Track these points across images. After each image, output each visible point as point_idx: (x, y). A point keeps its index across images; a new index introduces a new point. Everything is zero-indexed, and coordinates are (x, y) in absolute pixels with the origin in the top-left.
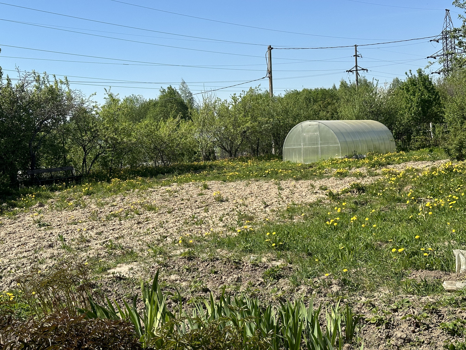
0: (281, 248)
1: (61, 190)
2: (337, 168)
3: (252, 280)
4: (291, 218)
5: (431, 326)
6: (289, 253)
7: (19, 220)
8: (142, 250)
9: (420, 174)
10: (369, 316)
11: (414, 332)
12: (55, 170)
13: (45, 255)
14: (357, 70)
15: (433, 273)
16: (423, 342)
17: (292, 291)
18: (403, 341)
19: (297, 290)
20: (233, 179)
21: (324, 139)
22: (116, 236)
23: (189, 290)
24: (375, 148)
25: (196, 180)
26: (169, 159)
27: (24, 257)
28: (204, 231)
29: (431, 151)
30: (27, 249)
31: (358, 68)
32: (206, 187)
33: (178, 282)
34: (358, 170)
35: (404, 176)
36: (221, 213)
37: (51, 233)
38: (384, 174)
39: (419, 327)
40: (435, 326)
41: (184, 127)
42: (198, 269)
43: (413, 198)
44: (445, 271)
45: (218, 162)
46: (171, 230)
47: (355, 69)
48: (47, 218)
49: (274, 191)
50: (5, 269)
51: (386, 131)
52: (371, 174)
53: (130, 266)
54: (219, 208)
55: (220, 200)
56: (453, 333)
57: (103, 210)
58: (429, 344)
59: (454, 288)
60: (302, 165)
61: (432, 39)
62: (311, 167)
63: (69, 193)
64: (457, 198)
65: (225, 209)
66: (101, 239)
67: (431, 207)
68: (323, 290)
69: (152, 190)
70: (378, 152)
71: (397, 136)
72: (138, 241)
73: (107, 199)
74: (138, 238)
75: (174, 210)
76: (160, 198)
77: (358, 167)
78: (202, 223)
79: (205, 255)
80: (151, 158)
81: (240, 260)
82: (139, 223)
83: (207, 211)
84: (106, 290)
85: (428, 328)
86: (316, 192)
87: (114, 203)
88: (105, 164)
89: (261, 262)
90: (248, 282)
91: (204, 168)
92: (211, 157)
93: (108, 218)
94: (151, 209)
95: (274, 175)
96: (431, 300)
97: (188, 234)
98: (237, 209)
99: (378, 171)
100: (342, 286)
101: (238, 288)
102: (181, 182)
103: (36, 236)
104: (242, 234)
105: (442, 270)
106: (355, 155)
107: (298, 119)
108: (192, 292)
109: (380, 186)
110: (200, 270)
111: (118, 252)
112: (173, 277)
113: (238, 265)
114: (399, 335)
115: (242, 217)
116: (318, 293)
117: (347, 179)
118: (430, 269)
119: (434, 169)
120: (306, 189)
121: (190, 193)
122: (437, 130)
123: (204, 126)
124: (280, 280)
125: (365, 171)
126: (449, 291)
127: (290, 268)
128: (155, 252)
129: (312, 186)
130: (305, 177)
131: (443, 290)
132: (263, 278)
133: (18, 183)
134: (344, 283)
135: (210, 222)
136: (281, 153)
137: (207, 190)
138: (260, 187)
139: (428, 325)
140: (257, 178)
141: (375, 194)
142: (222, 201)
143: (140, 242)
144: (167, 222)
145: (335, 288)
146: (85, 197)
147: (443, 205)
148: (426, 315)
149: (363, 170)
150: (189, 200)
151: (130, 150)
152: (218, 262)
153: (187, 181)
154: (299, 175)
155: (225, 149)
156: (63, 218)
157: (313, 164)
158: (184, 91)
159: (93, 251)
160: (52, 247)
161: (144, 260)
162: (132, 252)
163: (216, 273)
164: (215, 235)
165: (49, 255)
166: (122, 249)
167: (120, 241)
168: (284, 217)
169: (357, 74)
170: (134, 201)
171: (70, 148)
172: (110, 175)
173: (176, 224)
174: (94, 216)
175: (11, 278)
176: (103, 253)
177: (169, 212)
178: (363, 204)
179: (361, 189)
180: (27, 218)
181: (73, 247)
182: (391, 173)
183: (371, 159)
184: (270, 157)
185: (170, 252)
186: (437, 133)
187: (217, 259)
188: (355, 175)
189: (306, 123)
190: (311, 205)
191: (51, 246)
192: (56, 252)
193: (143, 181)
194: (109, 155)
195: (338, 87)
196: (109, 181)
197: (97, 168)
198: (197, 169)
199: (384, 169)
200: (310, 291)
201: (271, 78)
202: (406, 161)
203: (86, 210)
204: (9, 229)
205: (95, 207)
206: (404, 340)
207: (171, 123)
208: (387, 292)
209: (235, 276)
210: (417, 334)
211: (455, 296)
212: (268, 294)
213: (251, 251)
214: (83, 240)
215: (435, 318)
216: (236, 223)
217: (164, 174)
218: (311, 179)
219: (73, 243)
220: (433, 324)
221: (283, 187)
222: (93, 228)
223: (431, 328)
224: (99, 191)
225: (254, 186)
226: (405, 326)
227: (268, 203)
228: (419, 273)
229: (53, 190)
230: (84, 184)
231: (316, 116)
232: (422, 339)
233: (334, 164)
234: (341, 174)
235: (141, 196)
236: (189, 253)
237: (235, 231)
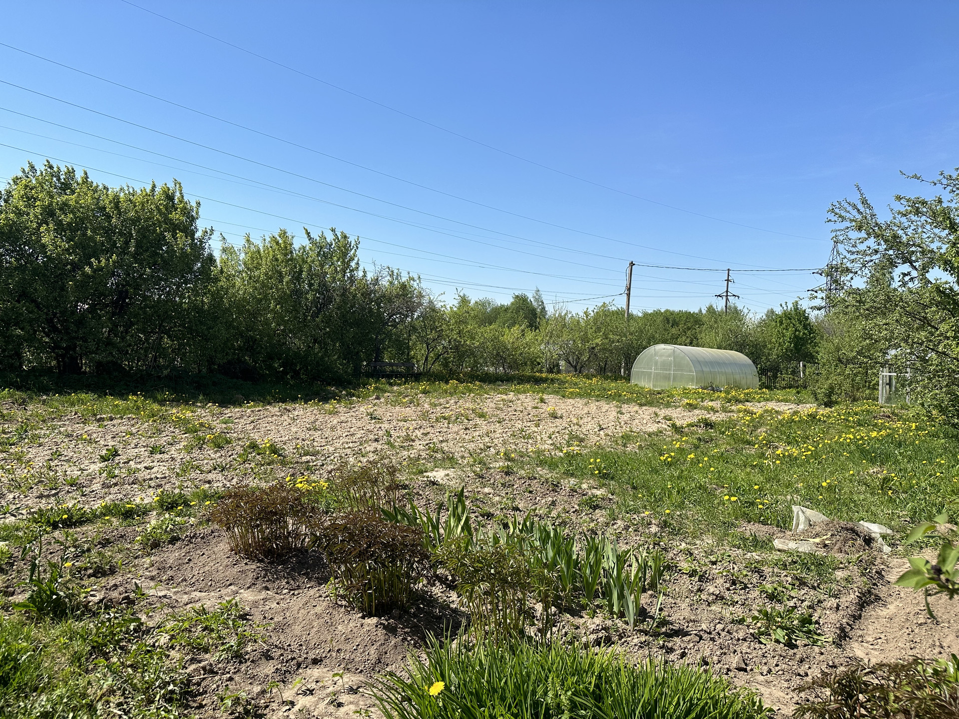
0: (605, 476)
1: (399, 385)
2: (687, 398)
3: (567, 506)
4: (625, 446)
5: (750, 586)
6: (612, 482)
7: (354, 410)
8: (463, 457)
9: (779, 417)
10: (684, 565)
11: (728, 589)
12: (397, 365)
13: (368, 449)
14: (727, 296)
15: (765, 528)
16: (737, 602)
17: (607, 524)
18: (715, 597)
19: (613, 525)
20: (573, 396)
21: (678, 364)
22: (441, 439)
23: (499, 506)
24: (735, 382)
25: (534, 392)
26: (511, 367)
27: (349, 447)
28: (529, 446)
29: (798, 393)
30: (354, 440)
31: (729, 294)
32: (542, 401)
33: (491, 496)
34: (710, 404)
35: (761, 416)
36: (552, 430)
37: (380, 428)
38: (739, 411)
39: (735, 585)
40: (754, 587)
41: (530, 336)
42: (513, 485)
43: (764, 442)
44: (781, 527)
45: (560, 376)
46: (496, 441)
47: (725, 294)
48: (379, 412)
49: (613, 414)
50: (328, 457)
51: (749, 365)
52: (725, 410)
53: (447, 472)
54: (550, 425)
55: (554, 416)
56: (772, 597)
57: (434, 410)
58: (743, 605)
59: (785, 548)
60: (650, 391)
61: (816, 271)
62: (659, 393)
63: (406, 389)
64: (813, 449)
65: (557, 427)
66: (425, 440)
67: (781, 455)
68: (641, 528)
69: (488, 396)
70: (738, 387)
71: (762, 372)
72: (461, 447)
73: (441, 400)
74: (461, 445)
75: (504, 420)
76: (494, 406)
77: (712, 400)
78: (529, 437)
79: (523, 472)
80: (493, 365)
81: (558, 483)
82: (466, 429)
83: (537, 426)
84: (418, 493)
85: (746, 587)
86: (659, 422)
87: (447, 406)
88: (446, 365)
89: (581, 488)
90: (562, 507)
91: (544, 380)
92: (555, 370)
93: (437, 420)
94: (482, 416)
95: (617, 397)
96: (757, 557)
97: (514, 447)
98: (570, 429)
99: (733, 407)
100: (662, 528)
101: (550, 512)
102: (519, 392)
103: (365, 428)
104: (568, 454)
105: (777, 526)
106: (711, 386)
107: (652, 341)
108: (502, 509)
109: (731, 424)
110: (515, 487)
111: (439, 456)
112: (486, 490)
113: (555, 487)
114: (711, 591)
115: (573, 437)
116: (635, 531)
117: (697, 412)
118: (764, 523)
119: (796, 413)
120: (649, 417)
121: (525, 405)
122: (807, 370)
123: (551, 337)
124: (597, 511)
125: (719, 405)
126: (779, 550)
127: (610, 499)
128: (475, 462)
129: (656, 414)
130: (650, 404)
131: (772, 548)
132: (579, 505)
133: (361, 372)
134: (664, 525)
135: (539, 437)
136: (629, 375)
137: (543, 404)
138: (599, 408)
139: (745, 585)
140: (599, 398)
141: (723, 433)
142: (556, 418)
143: (462, 449)
144: (494, 431)
145: (654, 529)
146: (421, 395)
147: (795, 454)
148: (745, 573)
149: (717, 405)
150: (522, 412)
151: (473, 354)
152: (536, 481)
153: (524, 392)
154: (643, 401)
155: (570, 363)
156: (394, 414)
157: (663, 391)
158: (537, 300)
159: (415, 451)
160: (378, 441)
161: (462, 468)
162: (452, 457)
163: (531, 492)
164: (539, 452)
165: (372, 449)
166: (444, 453)
167: (444, 444)
168: (617, 444)
169: (727, 299)
170: (468, 405)
171: (414, 344)
172: (449, 376)
173: (504, 435)
174: (425, 416)
175: (332, 467)
176: (424, 454)
177: (499, 422)
178: (708, 442)
179: (708, 424)
180: (362, 409)
181: (396, 444)
182: (747, 412)
183: (727, 392)
184: (617, 378)
185: (490, 463)
186: (807, 373)
187: (535, 478)
188: (706, 409)
189: (661, 347)
190: (650, 435)
191: (376, 440)
192: (379, 447)
193: (481, 387)
194: (451, 356)
195: (704, 312)
196: (447, 382)
197: (437, 367)
198: (538, 381)
199: (740, 406)
200: (627, 528)
201: (629, 295)
202: (768, 400)
203: (419, 408)
204: (342, 418)
205: (428, 406)
206: (717, 596)
207: (516, 330)
208: (710, 542)
209: (550, 499)
210: (732, 592)
211: (784, 557)
212: (579, 523)
213: (572, 475)
214: (408, 438)
215: (755, 578)
216: (565, 442)
217: (503, 382)
218: (656, 406)
219: (398, 440)
220: (751, 584)
221: (624, 411)
222: (420, 428)
223: (748, 588)
224: (435, 391)
225: (593, 406)
226: (720, 581)
227: (604, 426)
228: (750, 526)
229: (391, 384)
230: (422, 382)
231: (673, 340)
232: (736, 598)
233: (686, 393)
234: (690, 405)
235: (475, 401)
236: (508, 467)
237: (561, 451)
